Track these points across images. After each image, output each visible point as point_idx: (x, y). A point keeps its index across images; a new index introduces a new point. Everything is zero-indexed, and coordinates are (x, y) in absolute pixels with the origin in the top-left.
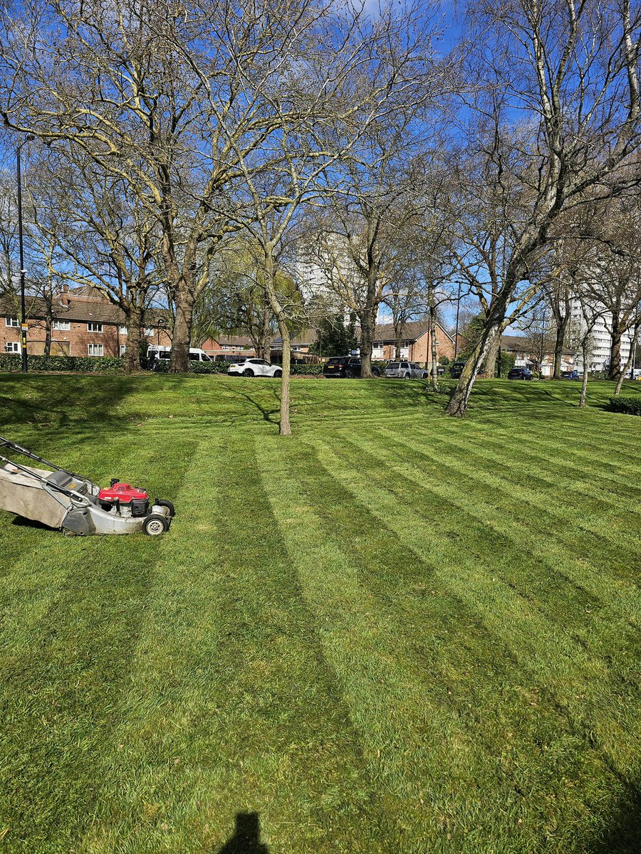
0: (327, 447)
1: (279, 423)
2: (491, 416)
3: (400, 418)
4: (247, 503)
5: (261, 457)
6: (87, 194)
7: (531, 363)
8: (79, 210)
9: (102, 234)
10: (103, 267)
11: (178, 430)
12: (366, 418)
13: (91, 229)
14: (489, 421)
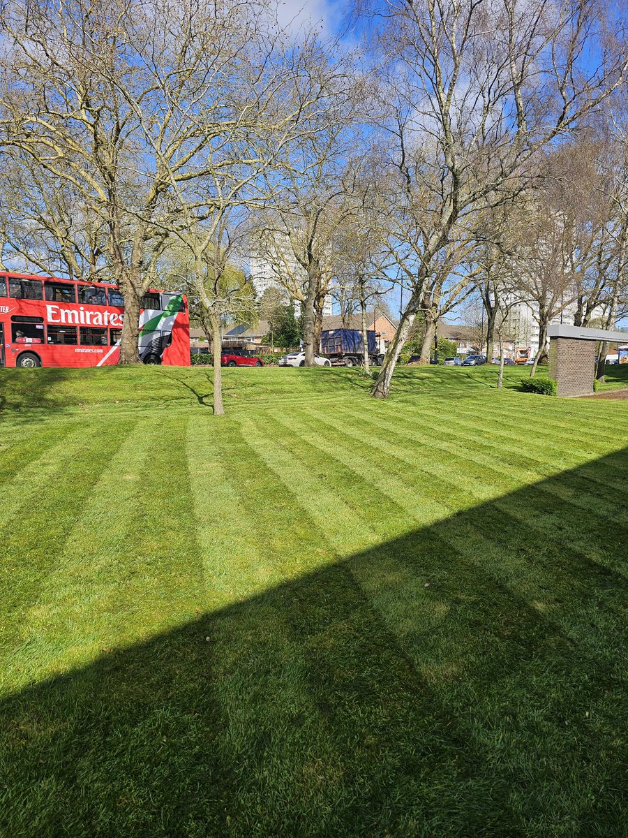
0: (252, 423)
1: (213, 406)
2: (409, 397)
3: (329, 400)
4: (169, 462)
5: (190, 431)
6: (34, 192)
7: (472, 350)
8: (29, 209)
9: (52, 230)
10: (54, 263)
11: (122, 413)
12: (298, 401)
13: (41, 226)
14: (406, 401)
